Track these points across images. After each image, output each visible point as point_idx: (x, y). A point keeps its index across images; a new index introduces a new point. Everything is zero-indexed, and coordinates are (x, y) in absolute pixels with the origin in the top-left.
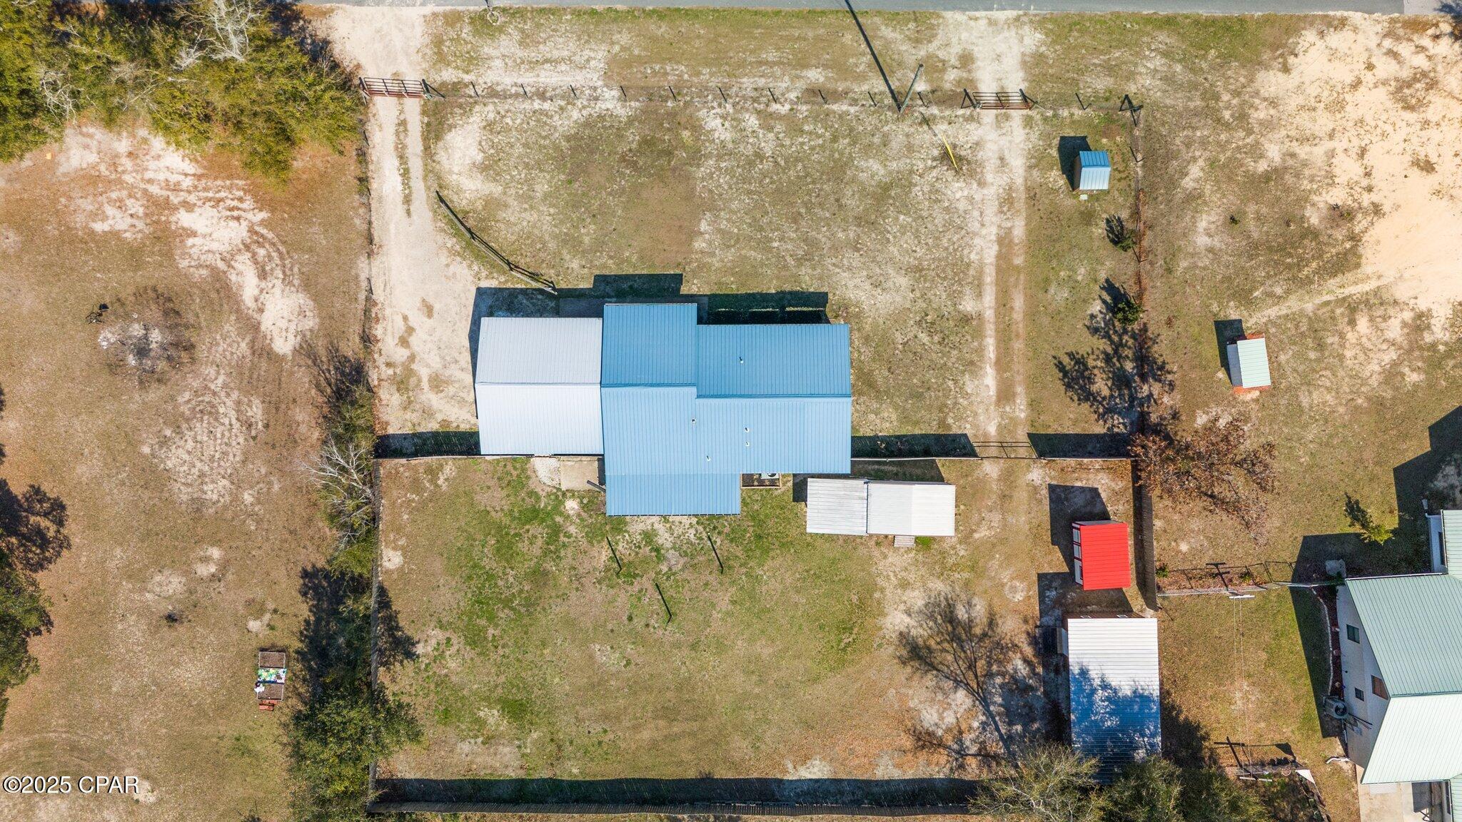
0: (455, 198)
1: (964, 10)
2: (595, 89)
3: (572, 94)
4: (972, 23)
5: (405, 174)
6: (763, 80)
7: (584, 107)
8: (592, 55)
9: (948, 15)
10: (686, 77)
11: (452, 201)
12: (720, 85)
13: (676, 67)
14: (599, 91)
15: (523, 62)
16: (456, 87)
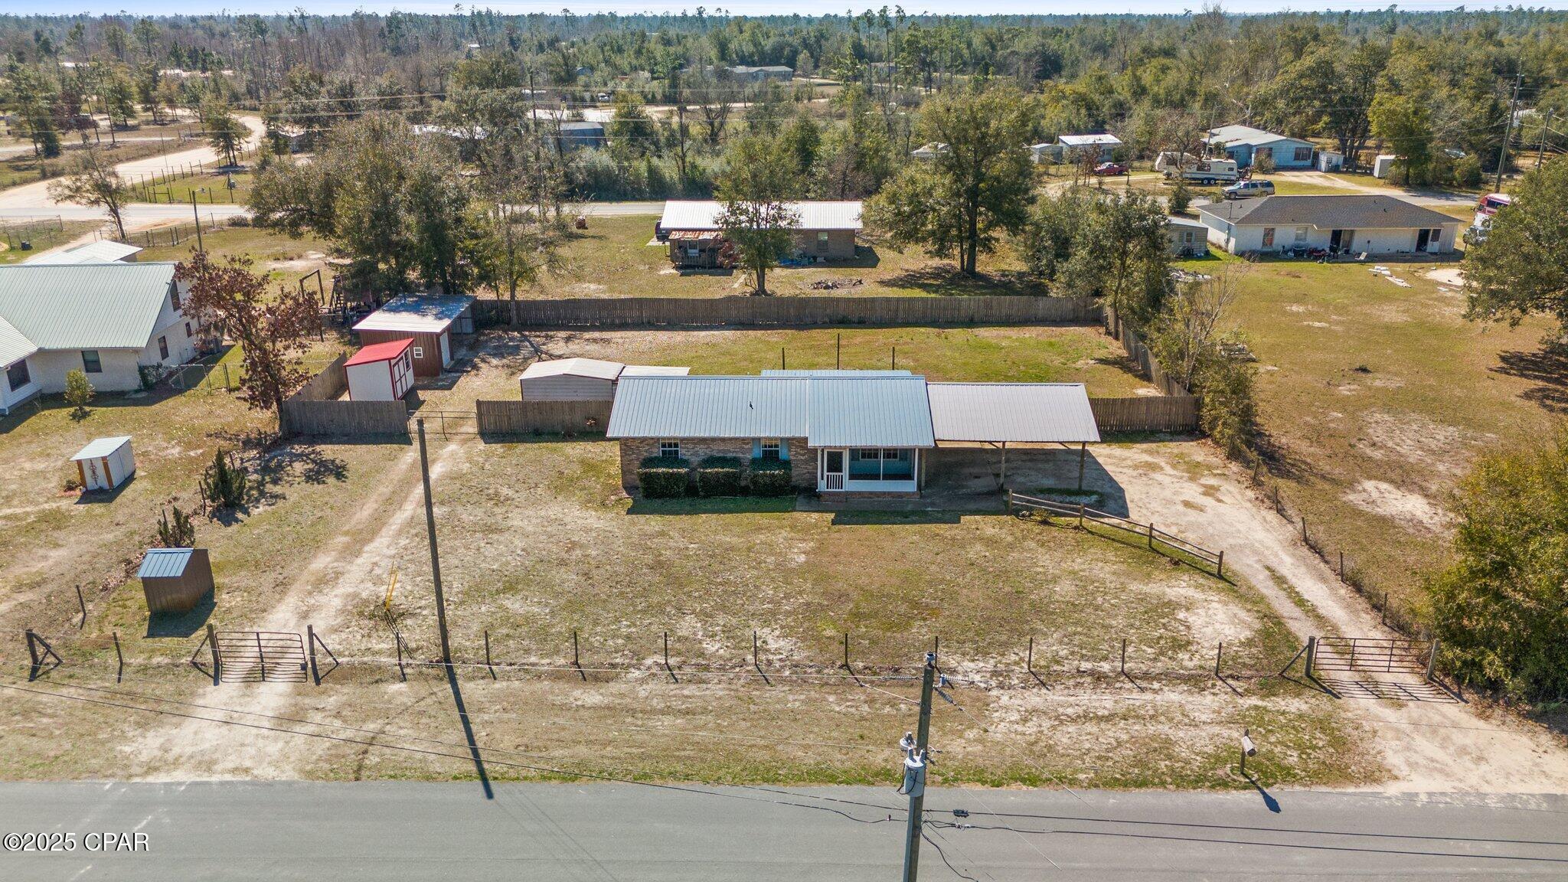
0: (1201, 581)
1: (255, 783)
2: (1001, 686)
3: (1042, 678)
4: (248, 763)
5: (1300, 602)
6: (686, 692)
7: (1016, 663)
8: (1020, 728)
9: (288, 774)
10: (831, 698)
11: (1203, 577)
12: (768, 687)
13: (853, 710)
14: (994, 683)
15: (1152, 717)
16: (1268, 689)
